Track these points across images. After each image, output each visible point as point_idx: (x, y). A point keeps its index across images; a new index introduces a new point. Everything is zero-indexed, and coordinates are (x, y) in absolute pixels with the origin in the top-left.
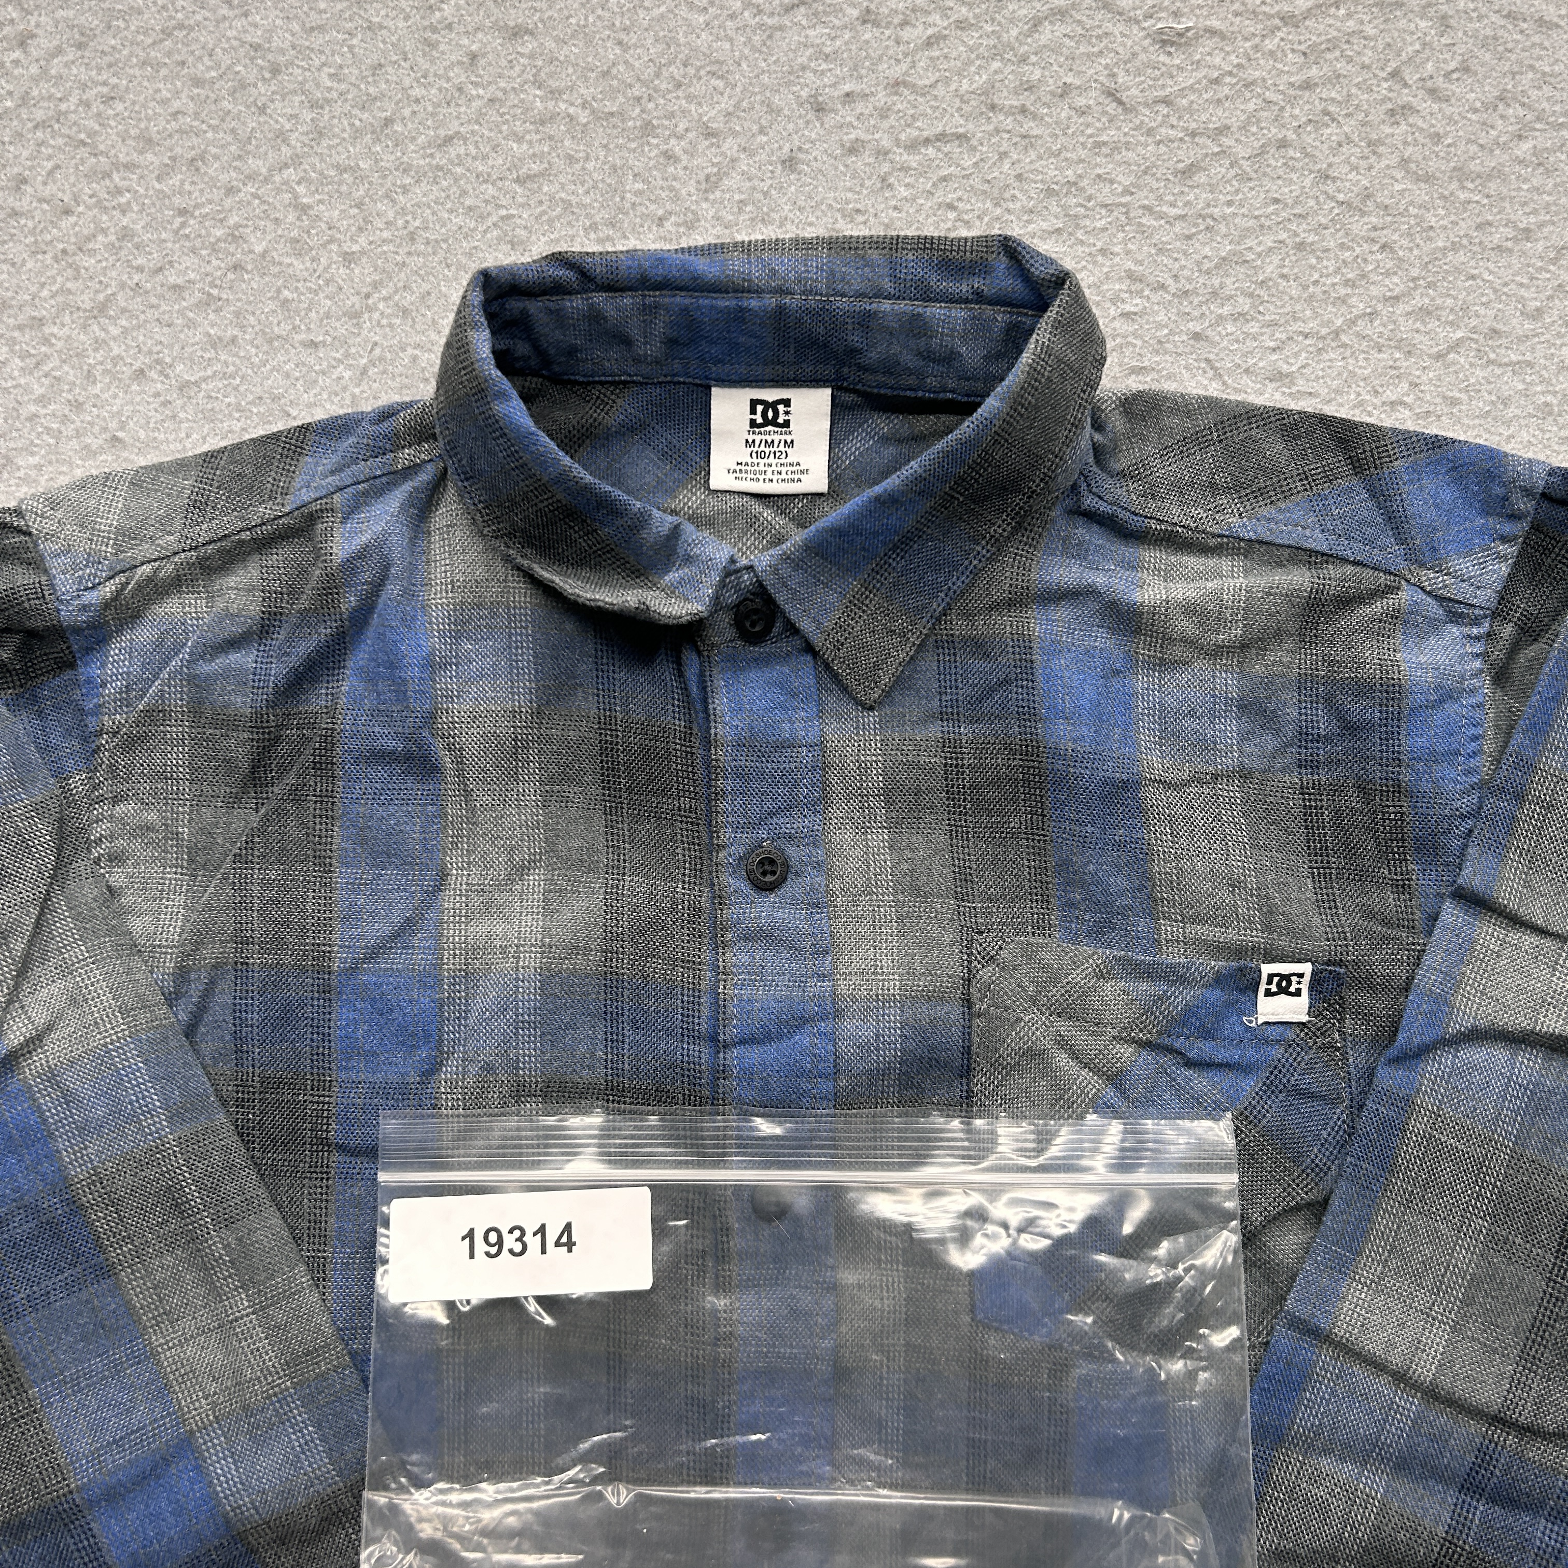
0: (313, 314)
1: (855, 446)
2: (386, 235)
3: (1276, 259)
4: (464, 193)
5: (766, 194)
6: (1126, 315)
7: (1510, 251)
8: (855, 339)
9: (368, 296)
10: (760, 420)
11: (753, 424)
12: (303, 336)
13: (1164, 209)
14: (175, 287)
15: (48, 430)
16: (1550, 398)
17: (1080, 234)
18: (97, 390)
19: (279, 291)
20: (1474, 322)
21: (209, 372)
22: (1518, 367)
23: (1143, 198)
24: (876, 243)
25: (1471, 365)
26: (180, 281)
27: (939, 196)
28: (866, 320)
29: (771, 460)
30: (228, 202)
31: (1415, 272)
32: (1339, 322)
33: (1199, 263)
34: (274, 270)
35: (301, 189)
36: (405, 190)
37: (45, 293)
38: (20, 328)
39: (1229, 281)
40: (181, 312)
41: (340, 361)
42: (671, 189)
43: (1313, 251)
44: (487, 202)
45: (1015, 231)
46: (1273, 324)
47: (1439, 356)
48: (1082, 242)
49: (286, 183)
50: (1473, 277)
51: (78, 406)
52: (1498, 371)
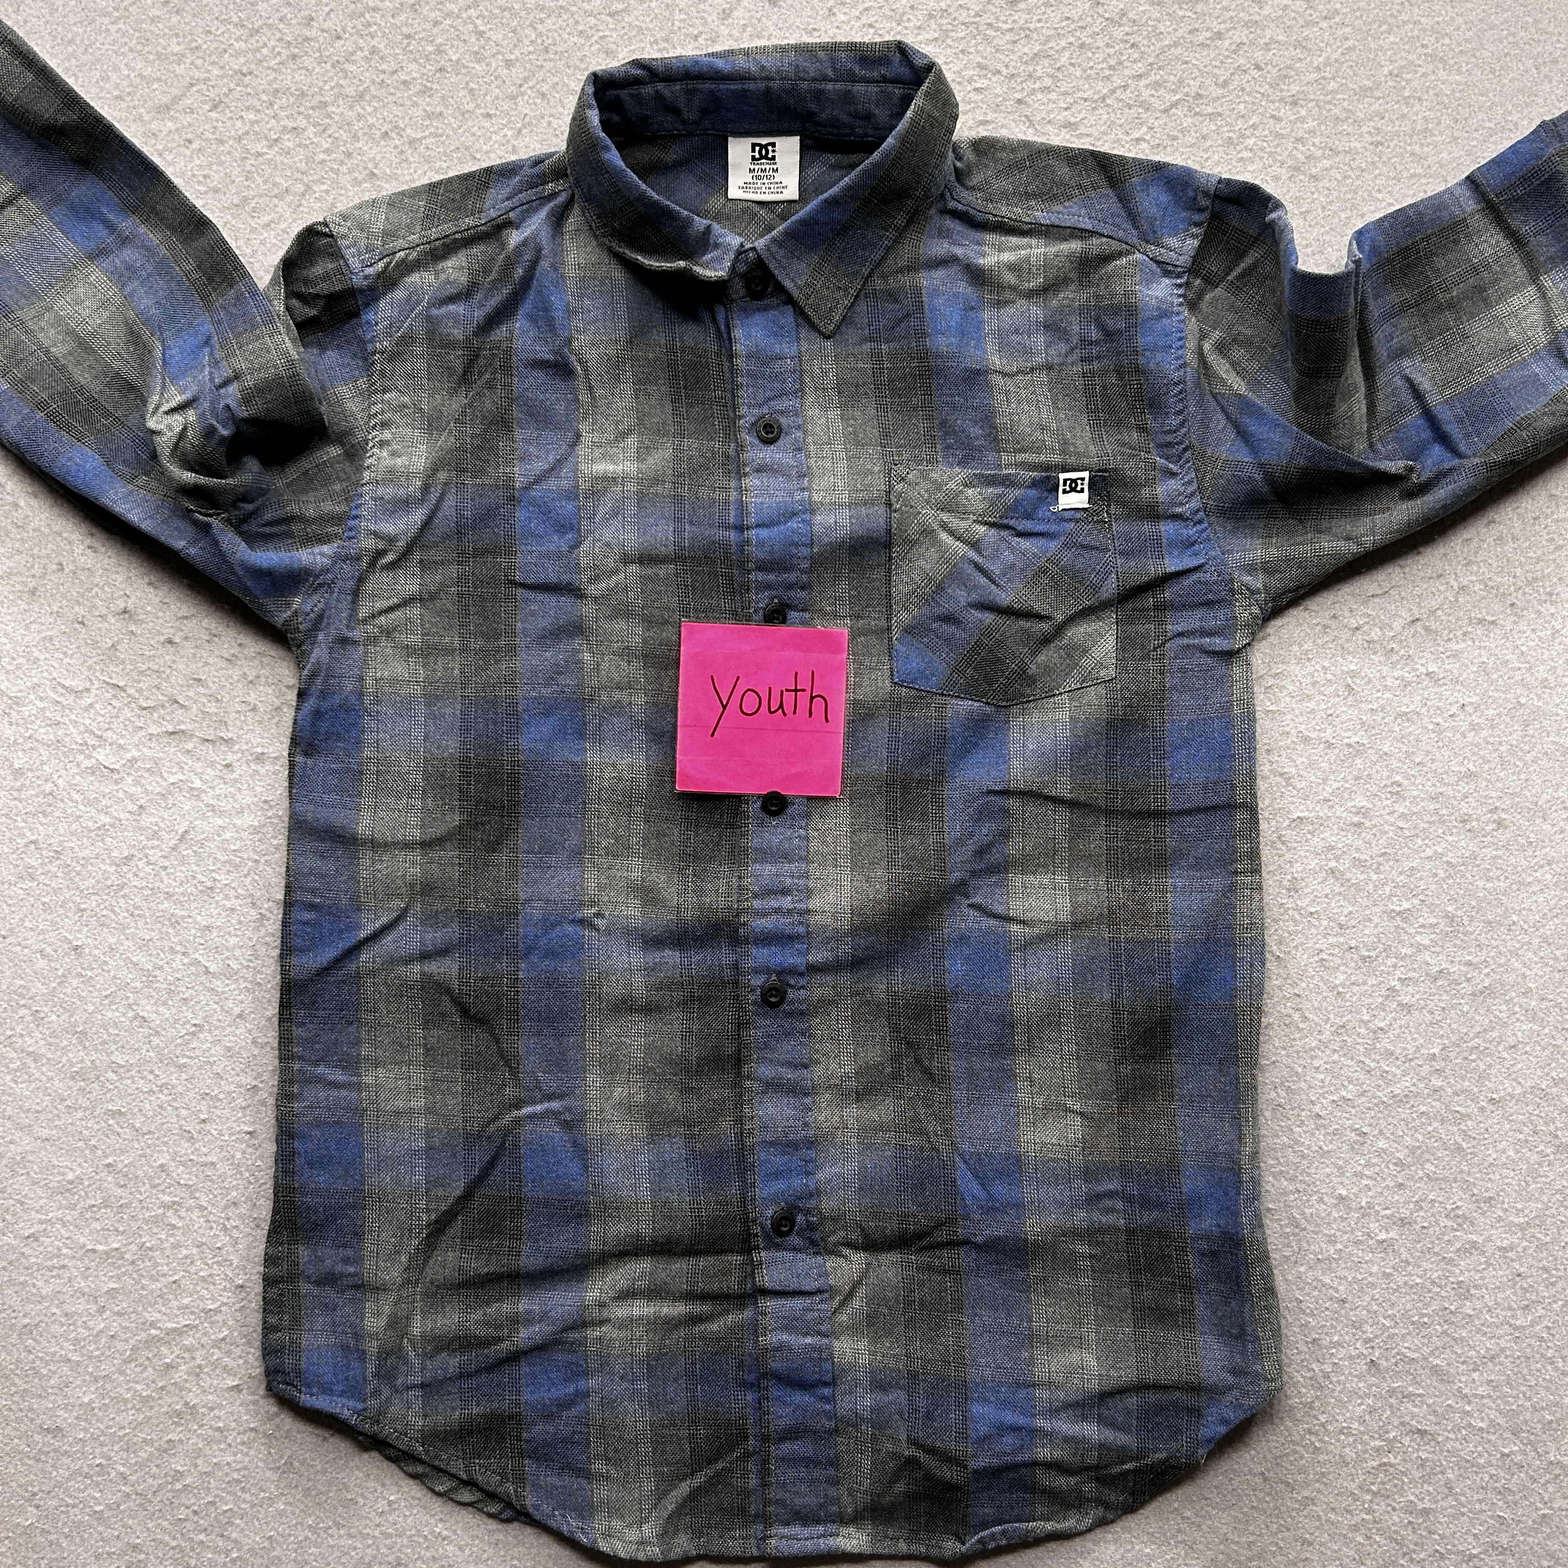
0: (488, 98)
1: (815, 171)
2: (531, 49)
3: (1067, 54)
4: (577, 22)
5: (759, 20)
6: (976, 89)
7: (1209, 46)
8: (812, 106)
9: (521, 86)
10: (757, 156)
11: (753, 158)
12: (482, 111)
13: (1000, 25)
14: (404, 82)
15: (332, 169)
16: (1231, 134)
17: (949, 41)
18: (360, 145)
19: (467, 83)
20: (1187, 89)
21: (427, 133)
22: (1213, 116)
23: (988, 18)
24: (824, 47)
25: (1185, 116)
26: (408, 78)
27: (864, 20)
28: (819, 95)
29: (765, 180)
30: (435, 30)
31: (1151, 60)
32: (1105, 91)
33: (1020, 58)
34: (464, 71)
35: (479, 22)
36: (542, 21)
37: (327, 87)
38: (312, 108)
39: (1038, 68)
40: (409, 97)
41: (505, 125)
42: (702, 18)
43: (1090, 49)
44: (591, 28)
45: (909, 40)
46: (1065, 93)
47: (1166, 111)
48: (950, 46)
49: (469, 18)
50: (1186, 63)
51: (349, 155)
52: (1201, 119)
